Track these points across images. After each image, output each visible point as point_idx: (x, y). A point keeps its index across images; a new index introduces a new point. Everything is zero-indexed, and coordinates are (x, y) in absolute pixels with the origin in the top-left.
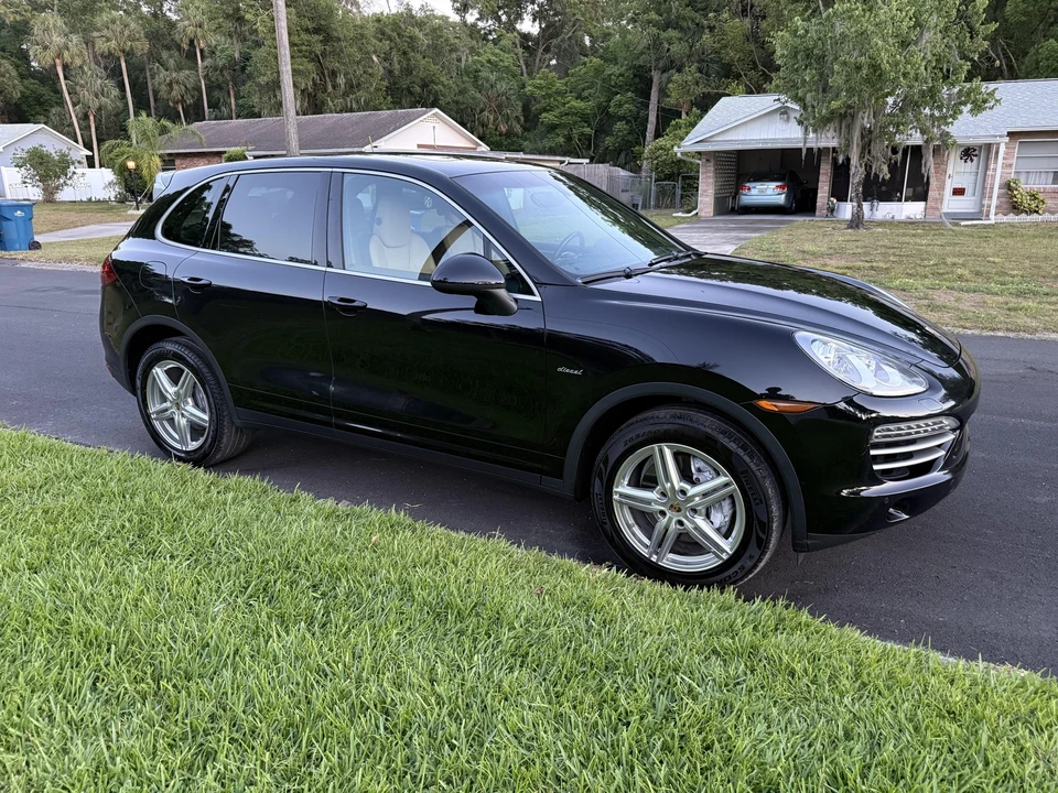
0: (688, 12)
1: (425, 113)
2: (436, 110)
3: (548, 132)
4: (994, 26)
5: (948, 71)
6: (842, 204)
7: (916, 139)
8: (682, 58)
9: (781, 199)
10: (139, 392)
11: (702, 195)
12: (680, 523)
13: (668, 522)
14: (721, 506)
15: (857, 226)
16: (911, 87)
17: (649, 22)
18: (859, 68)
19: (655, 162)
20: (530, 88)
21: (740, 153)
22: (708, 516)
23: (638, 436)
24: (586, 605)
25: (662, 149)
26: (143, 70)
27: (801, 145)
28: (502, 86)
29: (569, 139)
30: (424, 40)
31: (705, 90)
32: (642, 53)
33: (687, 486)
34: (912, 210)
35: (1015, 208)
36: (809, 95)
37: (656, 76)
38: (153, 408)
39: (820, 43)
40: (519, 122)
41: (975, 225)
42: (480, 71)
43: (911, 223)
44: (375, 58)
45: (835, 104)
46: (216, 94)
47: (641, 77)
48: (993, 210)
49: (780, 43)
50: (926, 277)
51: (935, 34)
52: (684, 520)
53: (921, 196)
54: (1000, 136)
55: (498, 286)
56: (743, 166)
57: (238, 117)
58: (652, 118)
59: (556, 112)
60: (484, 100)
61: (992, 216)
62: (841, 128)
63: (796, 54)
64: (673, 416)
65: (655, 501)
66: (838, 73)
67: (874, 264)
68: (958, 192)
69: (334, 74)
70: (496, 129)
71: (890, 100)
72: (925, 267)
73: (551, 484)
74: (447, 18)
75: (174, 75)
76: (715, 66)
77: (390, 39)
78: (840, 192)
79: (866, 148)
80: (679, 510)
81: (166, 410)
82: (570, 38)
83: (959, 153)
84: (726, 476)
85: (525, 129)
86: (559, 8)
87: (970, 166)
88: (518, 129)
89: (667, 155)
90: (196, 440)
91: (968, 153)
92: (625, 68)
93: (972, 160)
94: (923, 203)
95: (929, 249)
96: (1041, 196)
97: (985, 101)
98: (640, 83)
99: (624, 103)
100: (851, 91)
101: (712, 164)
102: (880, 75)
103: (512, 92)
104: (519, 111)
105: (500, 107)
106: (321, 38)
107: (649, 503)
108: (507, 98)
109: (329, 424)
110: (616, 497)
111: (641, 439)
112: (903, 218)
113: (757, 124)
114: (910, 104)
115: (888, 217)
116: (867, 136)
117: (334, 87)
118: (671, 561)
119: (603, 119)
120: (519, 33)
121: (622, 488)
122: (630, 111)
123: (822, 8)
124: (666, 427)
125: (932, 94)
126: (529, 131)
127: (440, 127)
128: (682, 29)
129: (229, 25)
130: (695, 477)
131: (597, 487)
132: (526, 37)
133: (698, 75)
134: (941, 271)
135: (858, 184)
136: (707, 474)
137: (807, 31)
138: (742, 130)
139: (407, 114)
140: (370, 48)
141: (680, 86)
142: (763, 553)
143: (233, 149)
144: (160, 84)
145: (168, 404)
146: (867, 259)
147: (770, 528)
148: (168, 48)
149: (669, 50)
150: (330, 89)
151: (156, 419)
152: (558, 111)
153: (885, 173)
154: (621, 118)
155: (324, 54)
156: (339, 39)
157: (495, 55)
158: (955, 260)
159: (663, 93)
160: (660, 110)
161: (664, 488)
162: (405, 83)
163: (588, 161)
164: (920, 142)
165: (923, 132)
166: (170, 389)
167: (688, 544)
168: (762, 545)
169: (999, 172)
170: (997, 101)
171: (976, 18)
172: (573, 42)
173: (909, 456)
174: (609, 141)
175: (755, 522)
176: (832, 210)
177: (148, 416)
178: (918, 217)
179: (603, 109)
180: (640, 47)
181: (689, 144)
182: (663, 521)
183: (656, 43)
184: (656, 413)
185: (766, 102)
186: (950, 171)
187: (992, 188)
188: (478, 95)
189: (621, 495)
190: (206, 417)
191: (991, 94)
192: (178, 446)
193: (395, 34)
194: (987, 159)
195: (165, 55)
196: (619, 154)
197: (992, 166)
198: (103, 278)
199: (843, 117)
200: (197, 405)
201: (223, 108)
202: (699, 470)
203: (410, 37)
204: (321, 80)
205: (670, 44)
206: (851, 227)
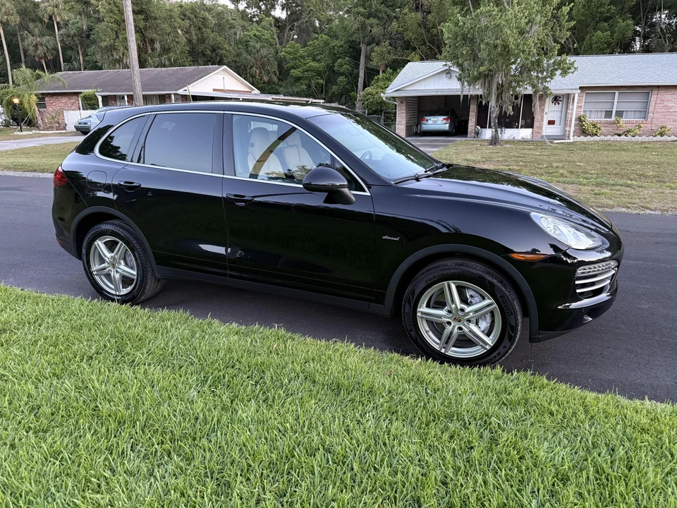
0: (383, 7)
1: (218, 68)
2: (225, 67)
3: (295, 82)
4: (573, 23)
5: (547, 49)
6: (484, 130)
7: (529, 91)
8: (379, 36)
9: (446, 127)
10: (84, 257)
11: (398, 124)
12: (460, 328)
13: (453, 329)
14: (485, 317)
15: (495, 144)
16: (527, 59)
17: (358, 13)
18: (496, 47)
19: (366, 102)
20: (283, 53)
21: (419, 97)
22: (477, 324)
23: (434, 277)
24: (420, 380)
25: (370, 94)
26: (15, 35)
27: (459, 93)
28: (264, 52)
29: (309, 86)
30: (212, 21)
31: (394, 57)
32: (354, 33)
33: (464, 306)
34: (525, 133)
35: (584, 132)
36: (466, 63)
37: (363, 47)
38: (95, 267)
39: (472, 31)
40: (276, 75)
41: (563, 143)
42: (249, 41)
43: (524, 141)
44: (180, 32)
45: (482, 69)
46: (69, 53)
47: (353, 48)
48: (572, 134)
49: (447, 30)
50: (542, 175)
51: (539, 27)
52: (463, 327)
53: (529, 124)
54: (576, 89)
55: (343, 186)
56: (422, 106)
57: (85, 69)
58: (362, 74)
59: (301, 69)
60: (253, 60)
61: (571, 137)
62: (485, 84)
63: (457, 36)
64: (457, 264)
65: (445, 316)
66: (483, 50)
67: (511, 167)
68: (551, 123)
69: (152, 41)
70: (261, 79)
71: (514, 67)
72: (541, 168)
73: (376, 307)
74: (227, 6)
75: (39, 39)
76: (400, 42)
77: (189, 19)
78: (482, 122)
79: (499, 96)
80: (460, 321)
81: (105, 269)
82: (306, 22)
83: (551, 99)
84: (490, 299)
85: (280, 79)
86: (299, 2)
87: (558, 107)
88: (275, 79)
89: (374, 98)
90: (126, 288)
91: (556, 99)
92: (343, 42)
93: (559, 104)
94: (531, 130)
95: (542, 157)
96: (598, 126)
97: (569, 69)
98: (353, 52)
99: (343, 64)
100: (491, 61)
101: (404, 104)
102: (508, 51)
103: (271, 55)
104: (275, 68)
105: (263, 65)
106: (143, 17)
107: (441, 317)
108: (268, 59)
109: (225, 275)
110: (419, 314)
111: (435, 279)
112: (520, 138)
113: (432, 80)
114: (525, 69)
115: (511, 138)
116: (501, 88)
117: (153, 50)
118: (454, 352)
119: (331, 74)
120: (274, 17)
121: (423, 309)
122: (348, 69)
123: (472, 9)
124: (452, 271)
125: (539, 63)
126: (282, 81)
127: (228, 78)
128: (379, 18)
129: (79, 7)
130: (469, 301)
131: (407, 309)
132: (277, 20)
133: (390, 47)
134: (551, 171)
135: (495, 117)
136: (476, 299)
137: (464, 23)
138: (423, 83)
139: (206, 69)
140: (177, 25)
141: (379, 54)
142: (512, 345)
143: (86, 91)
144: (28, 45)
145: (106, 265)
146: (506, 164)
147: (517, 329)
148: (33, 21)
149: (371, 31)
150: (150, 51)
151: (97, 275)
152: (301, 68)
153: (510, 111)
154: (342, 74)
155: (145, 28)
156: (156, 18)
157: (259, 31)
158: (557, 164)
159: (368, 58)
160: (366, 68)
161: (451, 307)
162: (200, 48)
163: (323, 101)
164: (531, 92)
165: (533, 86)
166: (108, 255)
167: (465, 341)
168: (512, 339)
169: (574, 111)
170: (575, 68)
171: (562, 18)
172: (308, 24)
173: (593, 284)
174: (334, 88)
175: (508, 326)
176: (477, 134)
177: (91, 273)
178: (528, 138)
179: (330, 68)
180: (353, 29)
181: (390, 92)
182: (449, 328)
183: (363, 26)
184: (445, 263)
185: (438, 66)
186: (546, 110)
187: (571, 121)
188: (248, 57)
189: (422, 313)
190: (135, 273)
191: (572, 64)
192: (113, 292)
193: (193, 16)
194: (568, 103)
195: (31, 25)
196: (341, 97)
197: (571, 107)
198: (55, 182)
199: (486, 76)
200: (126, 264)
201: (74, 63)
202: (471, 296)
203: (203, 18)
204: (143, 45)
205: (372, 27)
206: (492, 144)
